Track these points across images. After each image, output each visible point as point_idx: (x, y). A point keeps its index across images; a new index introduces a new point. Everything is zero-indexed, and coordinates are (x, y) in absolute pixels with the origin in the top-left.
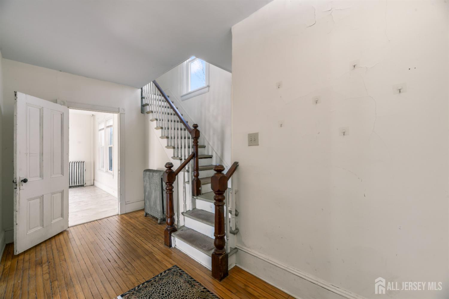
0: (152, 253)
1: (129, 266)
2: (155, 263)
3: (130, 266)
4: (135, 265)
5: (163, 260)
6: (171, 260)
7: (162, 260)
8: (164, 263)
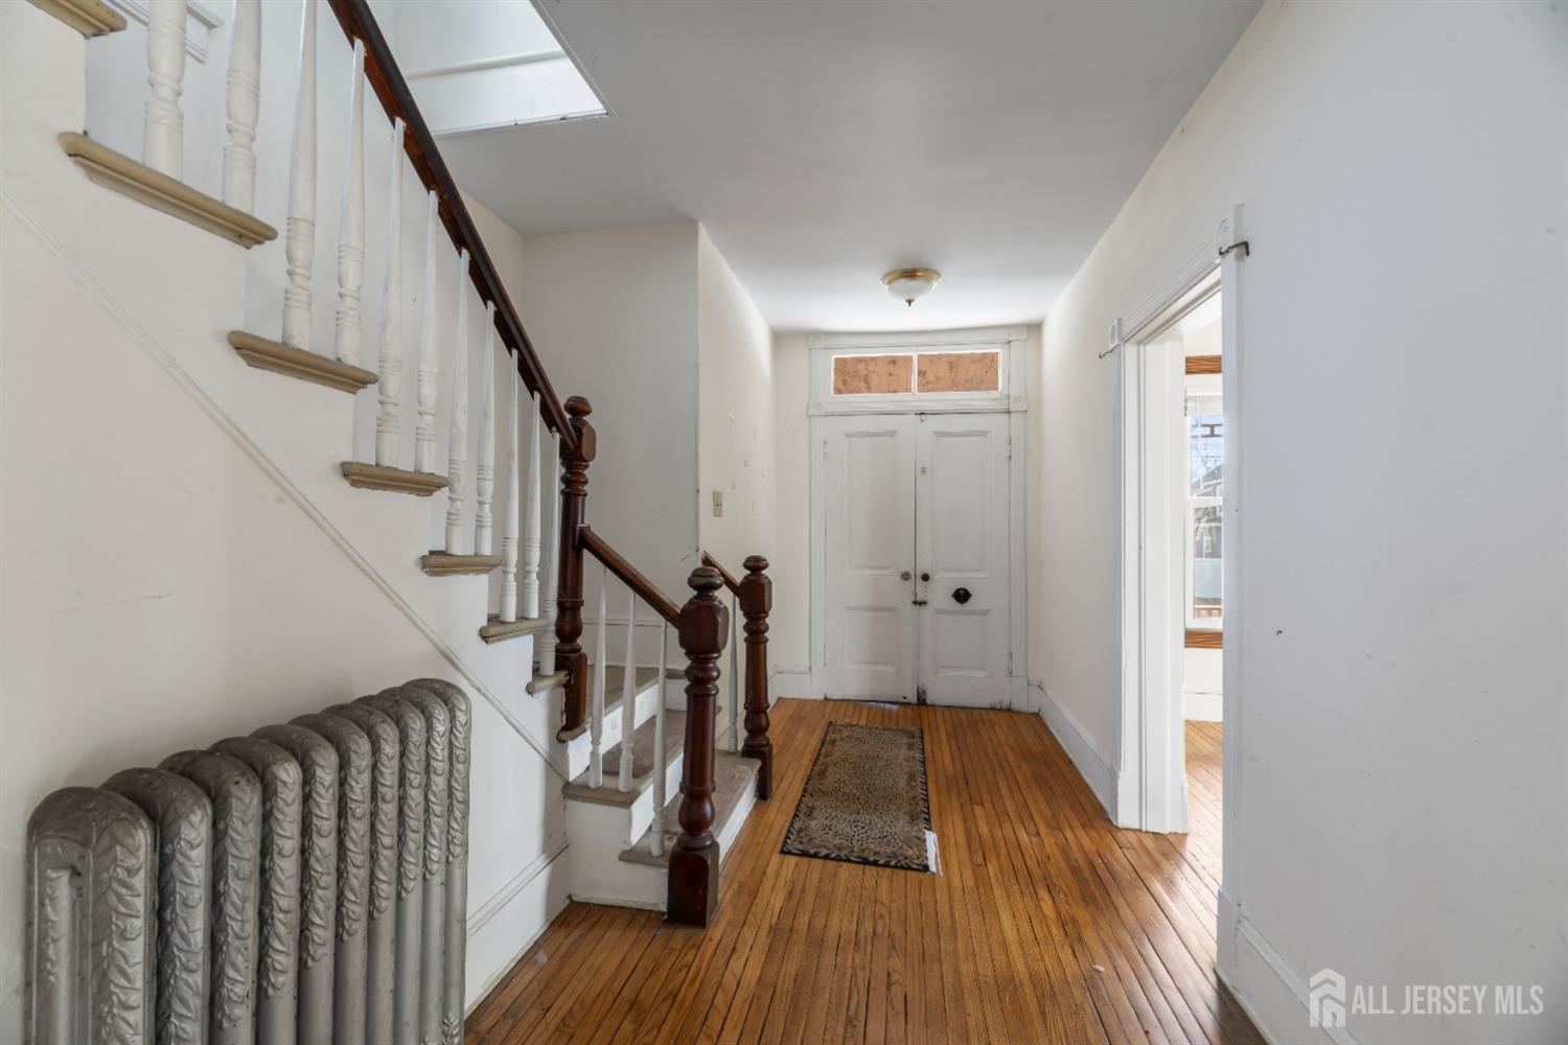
0: (771, 927)
1: (866, 932)
2: (804, 890)
3: (863, 930)
4: (850, 923)
5: (783, 881)
6: (769, 870)
7: (782, 885)
8: (790, 876)
